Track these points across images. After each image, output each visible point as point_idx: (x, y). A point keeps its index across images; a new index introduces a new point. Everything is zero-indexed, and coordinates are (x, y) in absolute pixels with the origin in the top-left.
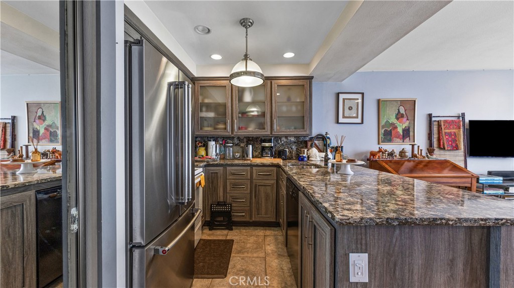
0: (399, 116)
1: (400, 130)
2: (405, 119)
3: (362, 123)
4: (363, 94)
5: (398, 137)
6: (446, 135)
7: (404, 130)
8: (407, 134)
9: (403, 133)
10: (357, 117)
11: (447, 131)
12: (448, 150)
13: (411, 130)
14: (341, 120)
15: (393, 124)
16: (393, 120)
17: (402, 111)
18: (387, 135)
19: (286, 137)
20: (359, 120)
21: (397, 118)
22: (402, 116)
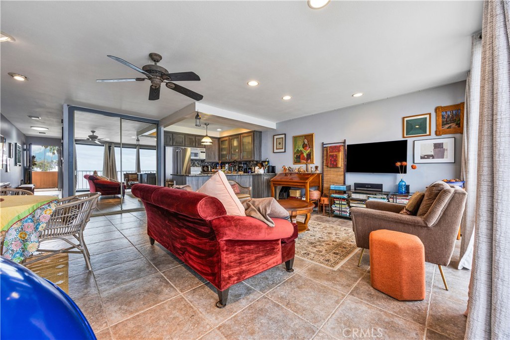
0: (304, 146)
1: (305, 155)
2: (308, 148)
3: (285, 152)
4: (285, 134)
5: (304, 159)
6: (330, 157)
7: (307, 155)
8: (309, 157)
9: (307, 156)
10: (282, 149)
11: (331, 154)
12: (330, 167)
13: (311, 154)
14: (275, 151)
15: (301, 151)
16: (301, 148)
17: (306, 142)
18: (298, 159)
19: (253, 161)
20: (283, 150)
21: (303, 147)
22: (306, 146)
